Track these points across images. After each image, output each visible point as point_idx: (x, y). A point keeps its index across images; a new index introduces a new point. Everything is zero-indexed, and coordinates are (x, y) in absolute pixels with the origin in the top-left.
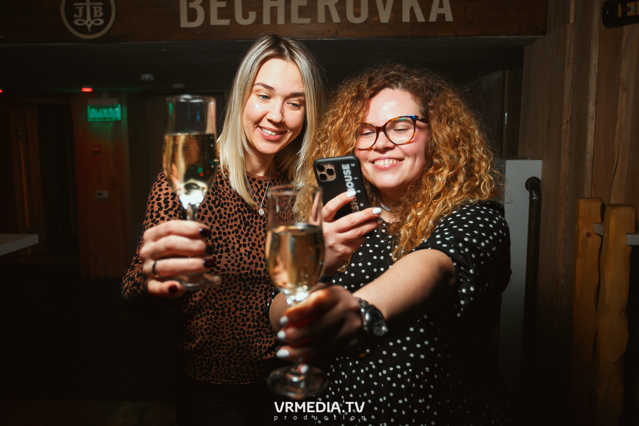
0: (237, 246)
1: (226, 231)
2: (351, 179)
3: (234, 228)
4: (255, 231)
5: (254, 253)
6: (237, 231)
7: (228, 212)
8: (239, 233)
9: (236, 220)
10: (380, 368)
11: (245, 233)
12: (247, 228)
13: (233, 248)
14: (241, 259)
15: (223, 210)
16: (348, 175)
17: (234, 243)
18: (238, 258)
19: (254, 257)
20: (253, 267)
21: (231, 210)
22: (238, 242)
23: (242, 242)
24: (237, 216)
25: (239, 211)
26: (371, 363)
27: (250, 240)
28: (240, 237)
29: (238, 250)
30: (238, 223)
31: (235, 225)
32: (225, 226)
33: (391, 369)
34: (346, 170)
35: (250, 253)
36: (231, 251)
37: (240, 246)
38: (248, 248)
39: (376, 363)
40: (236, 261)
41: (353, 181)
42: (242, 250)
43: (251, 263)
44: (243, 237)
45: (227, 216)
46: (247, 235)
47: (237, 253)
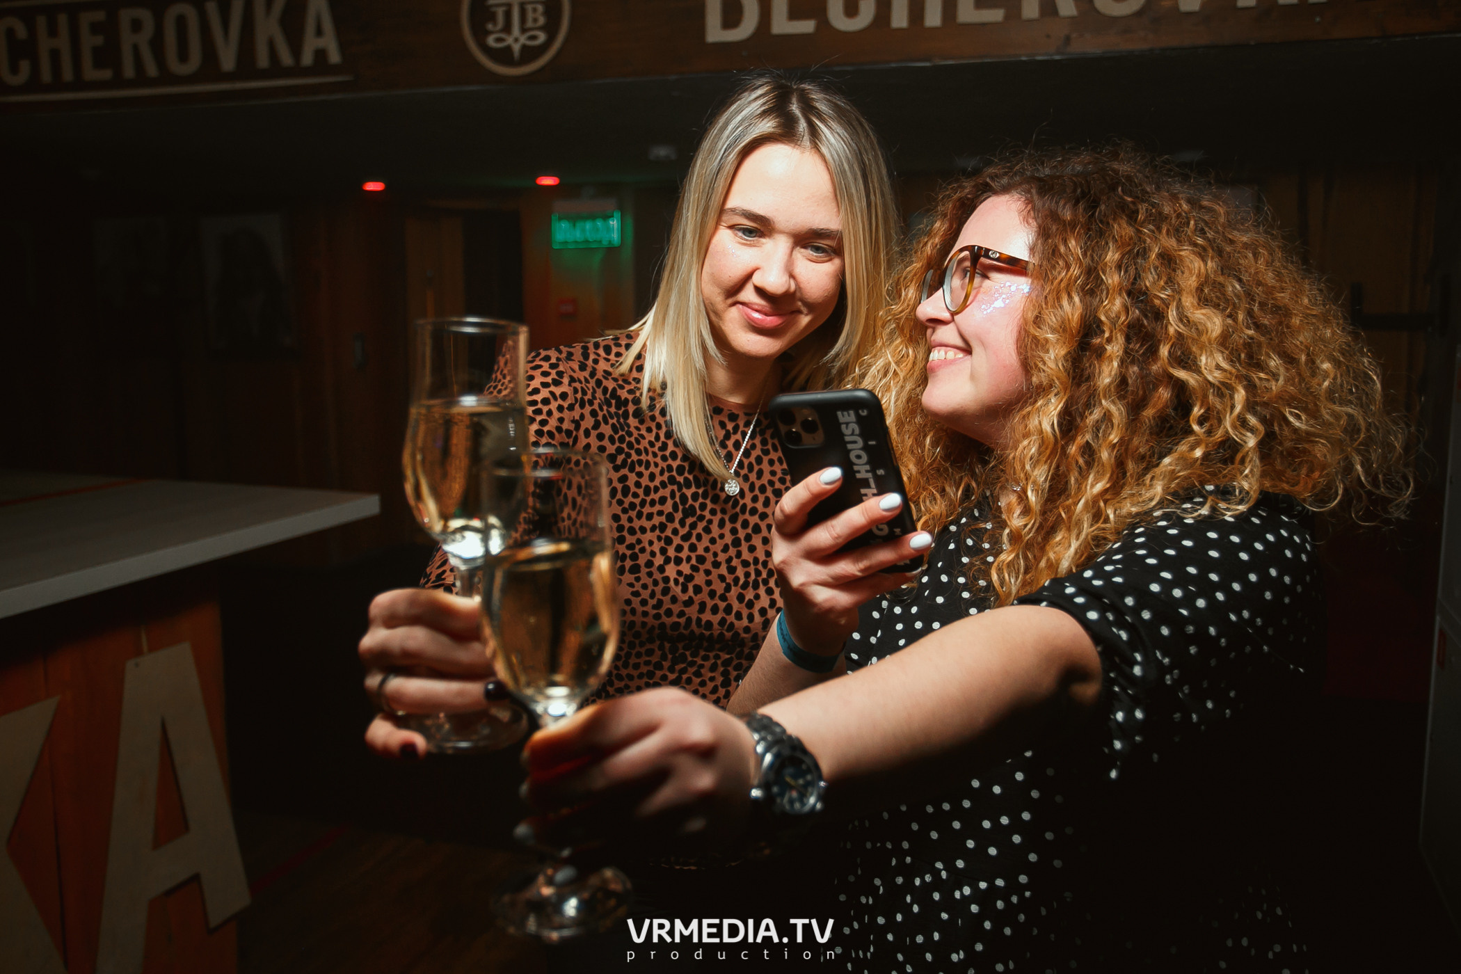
0: (659, 561)
1: (637, 524)
2: (860, 443)
3: (657, 520)
4: (707, 530)
5: (700, 579)
6: (663, 527)
7: (645, 481)
8: (669, 532)
9: (663, 500)
10: (958, 879)
11: (683, 532)
12: (689, 521)
13: (649, 564)
14: (666, 591)
15: (632, 478)
16: (853, 434)
17: (653, 554)
18: (658, 589)
19: (698, 590)
20: (692, 611)
21: (652, 477)
22: (663, 551)
23: (671, 552)
24: (666, 492)
25: (672, 480)
26: (939, 865)
27: (693, 548)
28: (669, 541)
29: (661, 569)
30: (668, 507)
31: (660, 513)
32: (633, 514)
33: (983, 885)
34: (847, 424)
35: (689, 578)
36: (644, 570)
37: (667, 561)
38: (686, 569)
39: (950, 867)
40: (653, 595)
41: (866, 448)
42: (671, 571)
43: (689, 603)
44: (677, 541)
45: (641, 492)
46: (686, 538)
47: (658, 576)
